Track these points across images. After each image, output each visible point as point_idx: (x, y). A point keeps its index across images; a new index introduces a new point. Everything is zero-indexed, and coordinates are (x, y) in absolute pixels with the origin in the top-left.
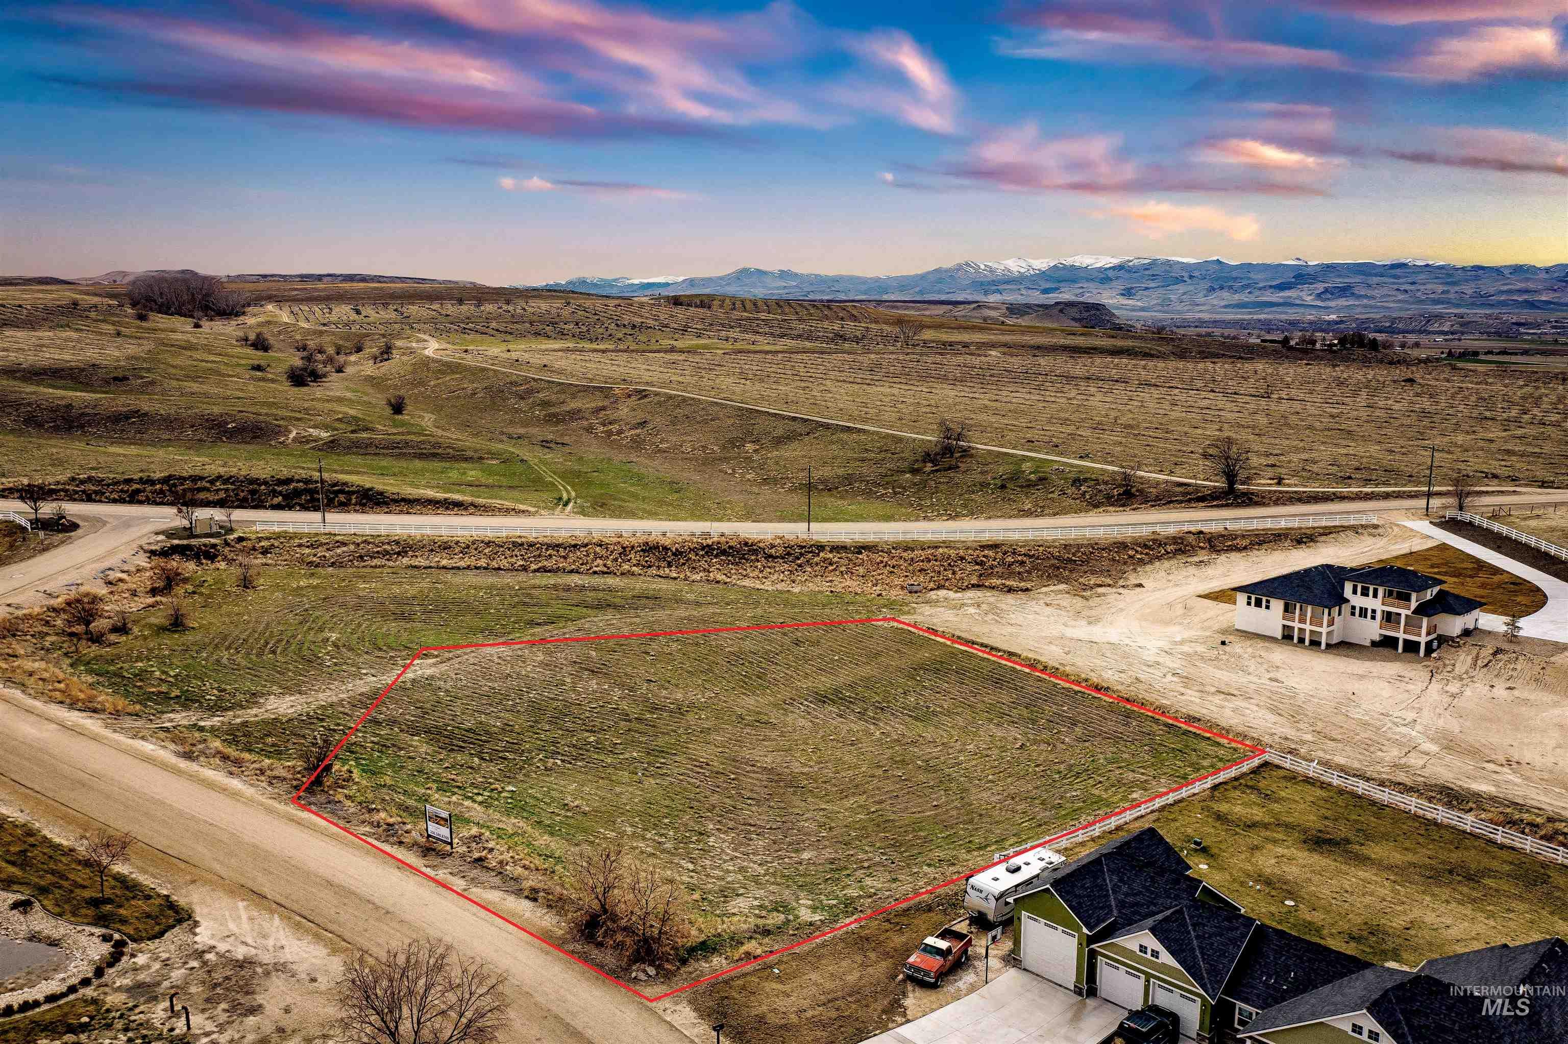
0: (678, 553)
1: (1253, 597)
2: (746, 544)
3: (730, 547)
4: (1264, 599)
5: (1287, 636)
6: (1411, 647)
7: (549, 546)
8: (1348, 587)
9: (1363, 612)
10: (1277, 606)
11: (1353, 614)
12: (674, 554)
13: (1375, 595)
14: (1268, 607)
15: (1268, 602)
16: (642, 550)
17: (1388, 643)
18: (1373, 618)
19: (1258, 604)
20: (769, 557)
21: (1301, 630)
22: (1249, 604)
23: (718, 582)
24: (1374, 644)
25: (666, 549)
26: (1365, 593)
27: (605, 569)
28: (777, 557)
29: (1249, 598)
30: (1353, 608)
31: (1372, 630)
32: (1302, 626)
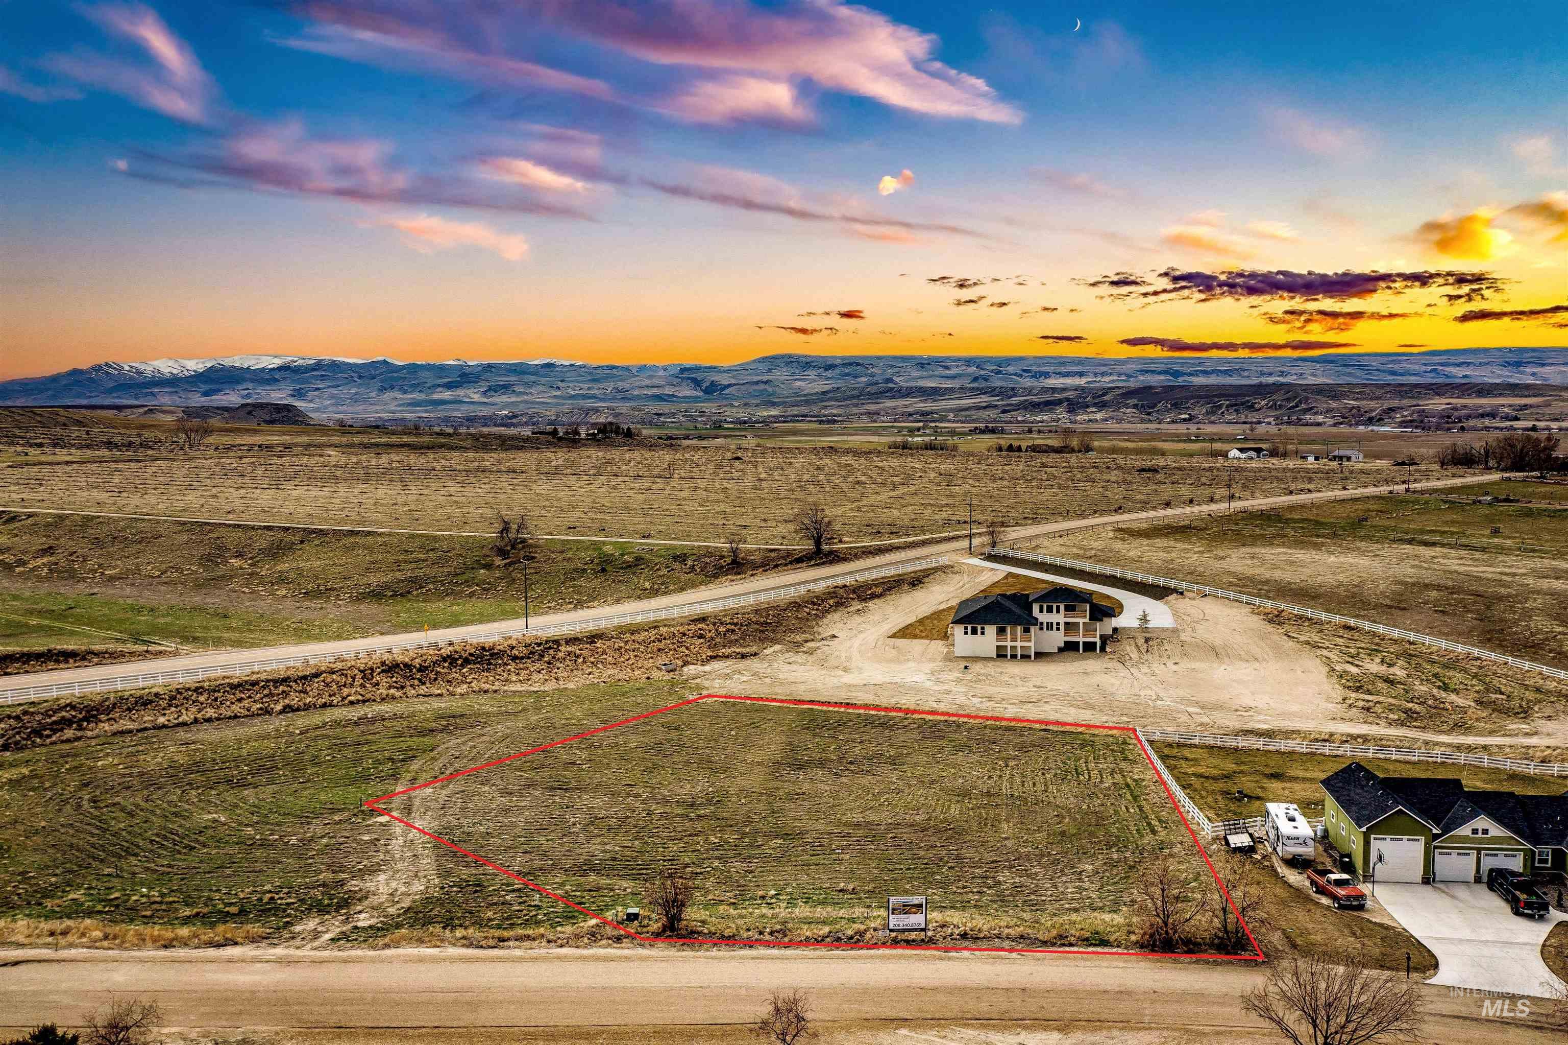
0: (422, 669)
1: (969, 627)
2: (483, 648)
3: (471, 655)
4: (979, 627)
5: (1001, 654)
6: (1090, 647)
7: (277, 682)
8: (1036, 608)
9: (1050, 626)
10: (991, 630)
11: (1041, 629)
12: (419, 670)
13: (1058, 611)
14: (983, 633)
15: (983, 628)
16: (383, 671)
17: (1070, 647)
18: (1058, 629)
19: (974, 632)
20: (515, 658)
21: (1014, 648)
22: (966, 633)
23: (485, 692)
24: (1061, 650)
25: (406, 665)
26: (1050, 610)
27: (360, 698)
28: (522, 658)
29: (966, 628)
30: (1042, 624)
31: (1058, 638)
32: (1014, 644)
